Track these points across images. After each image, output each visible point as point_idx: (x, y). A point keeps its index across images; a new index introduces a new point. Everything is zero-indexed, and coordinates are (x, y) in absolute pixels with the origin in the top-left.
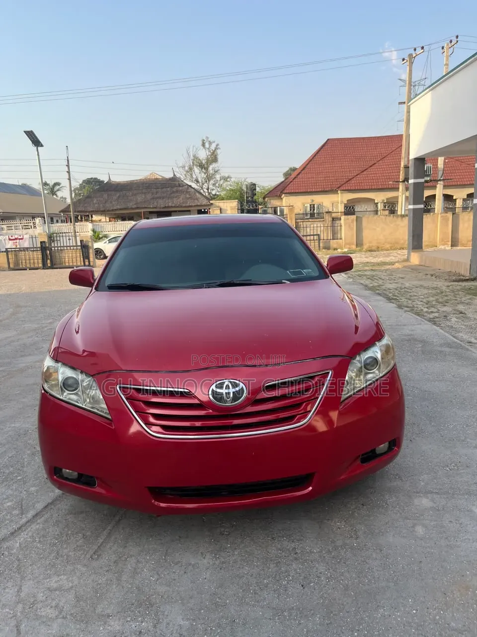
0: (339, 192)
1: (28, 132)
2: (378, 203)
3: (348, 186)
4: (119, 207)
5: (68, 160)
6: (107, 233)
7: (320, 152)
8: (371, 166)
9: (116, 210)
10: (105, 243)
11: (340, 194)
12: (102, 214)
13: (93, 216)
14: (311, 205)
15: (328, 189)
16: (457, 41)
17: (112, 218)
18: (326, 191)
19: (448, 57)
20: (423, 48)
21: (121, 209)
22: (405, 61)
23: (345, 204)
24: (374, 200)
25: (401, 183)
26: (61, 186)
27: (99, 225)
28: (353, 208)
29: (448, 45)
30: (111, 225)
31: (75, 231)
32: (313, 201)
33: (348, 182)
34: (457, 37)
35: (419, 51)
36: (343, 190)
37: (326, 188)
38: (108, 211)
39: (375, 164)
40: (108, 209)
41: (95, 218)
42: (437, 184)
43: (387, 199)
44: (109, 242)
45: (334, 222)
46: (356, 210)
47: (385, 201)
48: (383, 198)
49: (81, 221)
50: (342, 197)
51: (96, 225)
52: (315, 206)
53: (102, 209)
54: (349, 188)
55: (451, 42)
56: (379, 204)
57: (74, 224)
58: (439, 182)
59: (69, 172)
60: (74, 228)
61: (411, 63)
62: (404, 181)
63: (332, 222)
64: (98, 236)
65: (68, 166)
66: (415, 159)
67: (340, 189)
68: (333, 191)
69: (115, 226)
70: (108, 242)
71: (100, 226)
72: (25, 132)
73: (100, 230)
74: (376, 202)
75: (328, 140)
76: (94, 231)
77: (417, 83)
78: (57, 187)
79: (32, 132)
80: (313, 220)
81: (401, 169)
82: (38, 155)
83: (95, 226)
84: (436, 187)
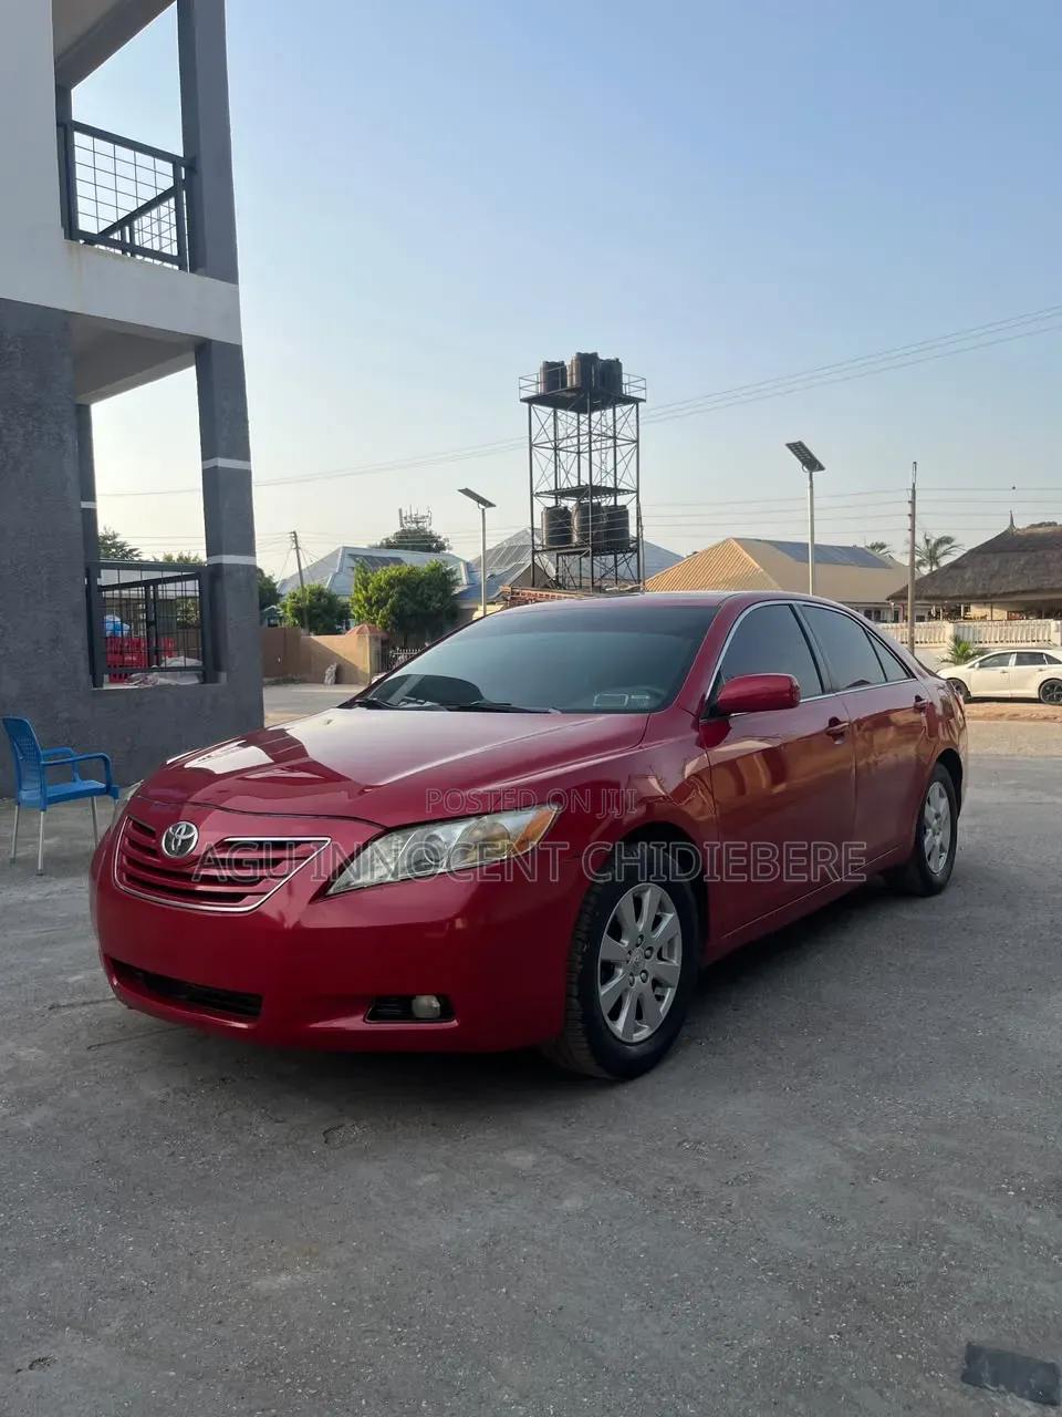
1: (794, 444)
4: (1020, 587)
5: (914, 491)
6: (987, 645)
9: (1014, 593)
10: (973, 667)
12: (985, 603)
13: (972, 607)
17: (1016, 612)
21: (1024, 592)
26: (953, 544)
27: (969, 627)
30: (999, 628)
31: (912, 639)
38: (994, 595)
40: (992, 592)
41: (975, 611)
44: (981, 667)
49: (937, 618)
51: (964, 627)
53: (979, 592)
57: (913, 625)
59: (912, 516)
60: (912, 632)
64: (964, 651)
65: (913, 503)
69: (1006, 631)
70: (977, 665)
71: (971, 630)
72: (788, 445)
73: (971, 639)
76: (957, 640)
78: (945, 547)
79: (801, 444)
82: (811, 487)
83: (961, 630)
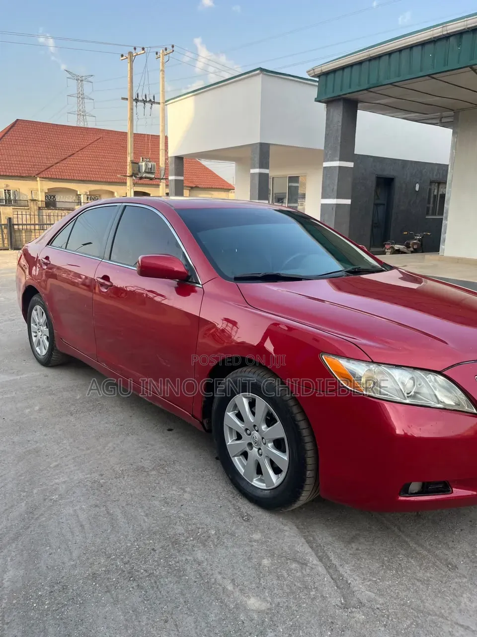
0: (38, 179)
2: (80, 195)
3: (48, 174)
7: (10, 132)
8: (70, 156)
11: (39, 182)
14: (5, 190)
15: (24, 175)
16: (173, 51)
18: (23, 177)
19: (163, 64)
20: (143, 49)
22: (124, 58)
23: (46, 193)
24: (77, 191)
25: (128, 178)
28: (54, 197)
29: (163, 52)
32: (7, 186)
33: (48, 170)
34: (173, 46)
35: (139, 51)
36: (43, 178)
37: (23, 173)
39: (73, 154)
42: (161, 182)
43: (90, 192)
45: (41, 211)
46: (57, 200)
47: (88, 194)
48: (85, 191)
50: (41, 183)
52: (11, 192)
54: (50, 176)
55: (166, 49)
56: (82, 196)
58: (162, 181)
61: (132, 61)
62: (131, 176)
63: (39, 211)
66: (175, 157)
67: (39, 176)
68: (31, 177)
74: (79, 193)
75: (17, 120)
77: (84, 78)
80: (16, 208)
81: (128, 164)
84: (159, 185)
